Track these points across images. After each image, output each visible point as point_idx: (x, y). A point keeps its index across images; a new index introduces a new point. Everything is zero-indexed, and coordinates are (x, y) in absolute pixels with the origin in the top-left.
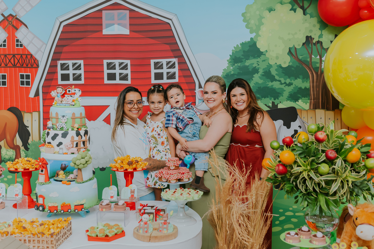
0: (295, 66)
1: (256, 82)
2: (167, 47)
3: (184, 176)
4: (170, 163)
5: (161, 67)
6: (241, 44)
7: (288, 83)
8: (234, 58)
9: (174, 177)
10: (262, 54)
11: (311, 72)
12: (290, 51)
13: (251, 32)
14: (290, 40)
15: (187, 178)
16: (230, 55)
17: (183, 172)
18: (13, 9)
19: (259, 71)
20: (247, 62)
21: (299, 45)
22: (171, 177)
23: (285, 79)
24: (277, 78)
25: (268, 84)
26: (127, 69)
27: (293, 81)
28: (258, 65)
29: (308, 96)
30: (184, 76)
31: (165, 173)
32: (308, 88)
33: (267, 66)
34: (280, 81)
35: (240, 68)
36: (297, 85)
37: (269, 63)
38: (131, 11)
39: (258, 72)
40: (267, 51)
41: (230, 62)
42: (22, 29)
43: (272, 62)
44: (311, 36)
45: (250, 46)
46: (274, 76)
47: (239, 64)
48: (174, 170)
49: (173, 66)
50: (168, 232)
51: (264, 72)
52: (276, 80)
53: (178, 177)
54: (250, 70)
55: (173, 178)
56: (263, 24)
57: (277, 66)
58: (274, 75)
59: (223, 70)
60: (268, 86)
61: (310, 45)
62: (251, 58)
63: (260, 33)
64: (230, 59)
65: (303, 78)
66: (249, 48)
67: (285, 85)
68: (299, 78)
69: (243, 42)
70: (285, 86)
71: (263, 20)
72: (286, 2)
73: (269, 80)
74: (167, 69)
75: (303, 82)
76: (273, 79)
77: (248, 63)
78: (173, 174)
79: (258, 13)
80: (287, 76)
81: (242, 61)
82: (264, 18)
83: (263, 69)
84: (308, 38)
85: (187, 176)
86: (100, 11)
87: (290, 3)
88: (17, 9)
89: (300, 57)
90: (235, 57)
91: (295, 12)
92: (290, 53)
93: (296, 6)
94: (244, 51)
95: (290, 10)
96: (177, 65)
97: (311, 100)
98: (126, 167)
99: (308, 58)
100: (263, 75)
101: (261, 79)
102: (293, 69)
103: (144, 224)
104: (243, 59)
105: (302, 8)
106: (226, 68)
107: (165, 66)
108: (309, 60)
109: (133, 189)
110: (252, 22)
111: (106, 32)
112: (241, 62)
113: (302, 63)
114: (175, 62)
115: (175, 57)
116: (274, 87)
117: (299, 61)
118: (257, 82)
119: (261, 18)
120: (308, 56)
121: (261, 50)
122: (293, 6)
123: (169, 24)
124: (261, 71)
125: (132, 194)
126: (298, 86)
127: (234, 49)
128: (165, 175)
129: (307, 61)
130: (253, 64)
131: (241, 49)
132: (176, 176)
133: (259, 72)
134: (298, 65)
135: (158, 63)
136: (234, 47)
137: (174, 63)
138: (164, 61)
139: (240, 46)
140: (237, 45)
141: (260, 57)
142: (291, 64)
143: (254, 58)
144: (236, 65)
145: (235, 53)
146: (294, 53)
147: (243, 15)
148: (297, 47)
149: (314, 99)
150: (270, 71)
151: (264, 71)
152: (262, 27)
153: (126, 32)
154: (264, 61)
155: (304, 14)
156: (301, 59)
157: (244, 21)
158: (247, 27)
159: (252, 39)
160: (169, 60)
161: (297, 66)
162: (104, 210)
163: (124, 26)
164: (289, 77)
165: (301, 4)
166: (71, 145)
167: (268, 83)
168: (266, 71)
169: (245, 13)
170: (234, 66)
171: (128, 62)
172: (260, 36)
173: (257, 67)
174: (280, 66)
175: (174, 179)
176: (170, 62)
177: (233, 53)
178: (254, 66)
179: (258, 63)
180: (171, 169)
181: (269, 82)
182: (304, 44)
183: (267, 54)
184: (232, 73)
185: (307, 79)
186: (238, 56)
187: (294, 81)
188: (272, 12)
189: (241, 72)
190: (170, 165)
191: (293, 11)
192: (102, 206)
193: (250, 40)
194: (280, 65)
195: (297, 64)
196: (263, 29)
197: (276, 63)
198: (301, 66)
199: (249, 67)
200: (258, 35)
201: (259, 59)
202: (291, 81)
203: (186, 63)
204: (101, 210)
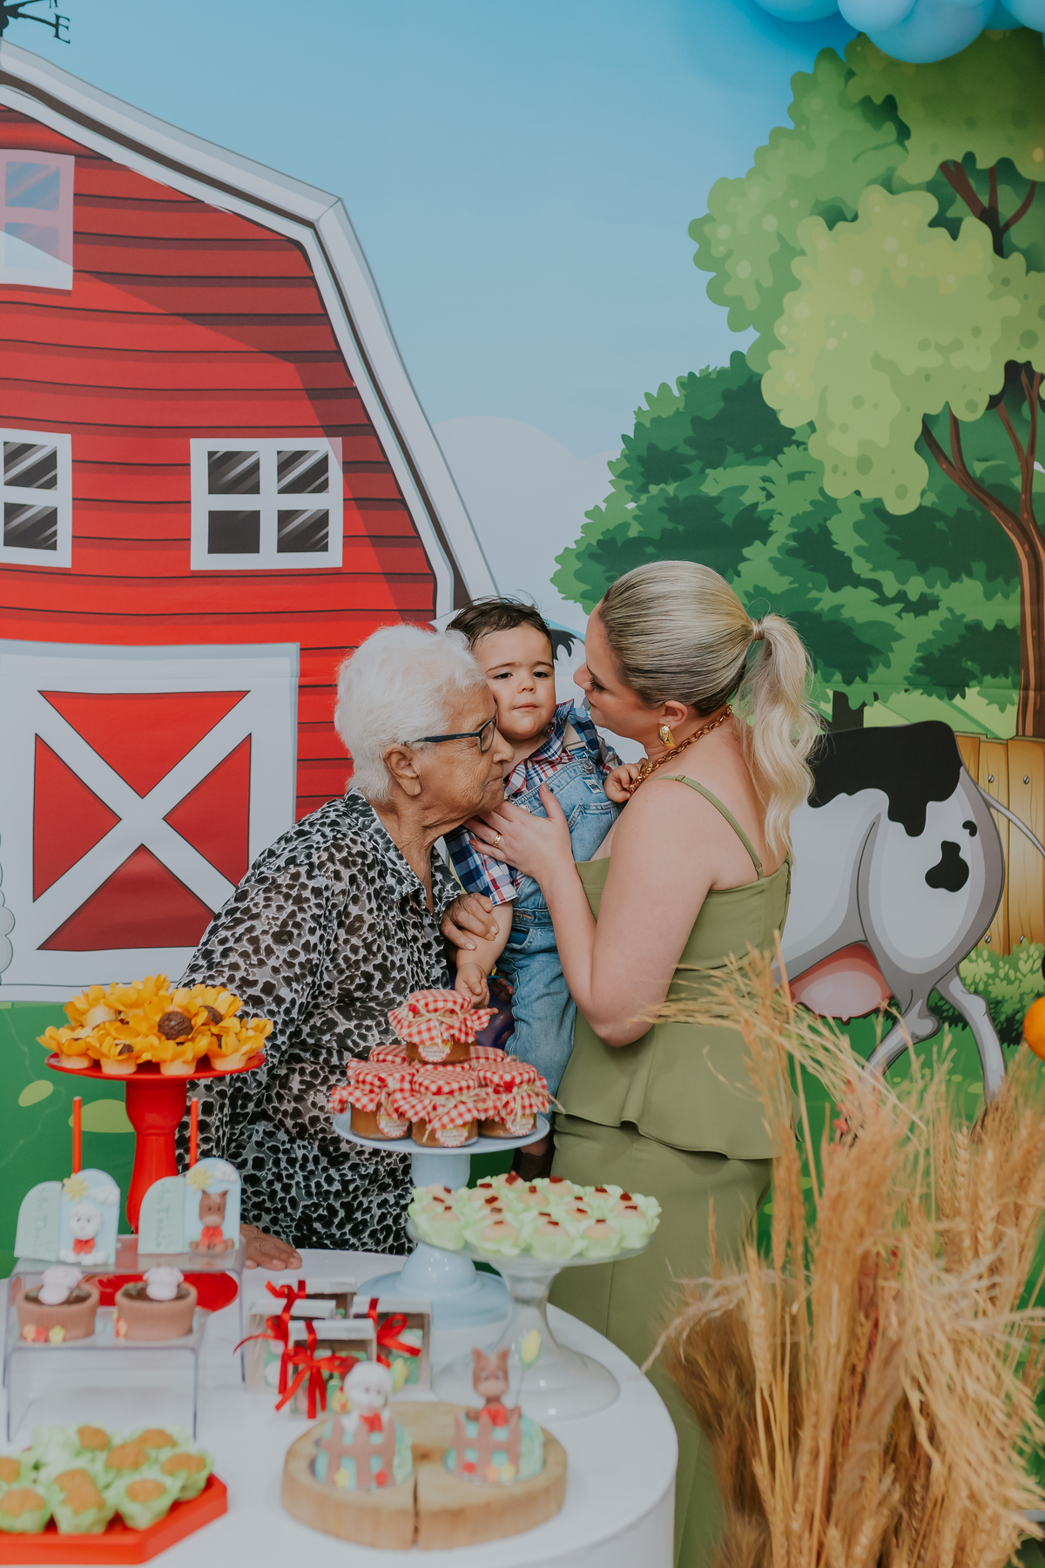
0: (951, 513)
1: (756, 587)
2: (287, 374)
3: (512, 1104)
4: (424, 1027)
5: (249, 483)
6: (682, 384)
7: (913, 596)
8: (644, 453)
9: (462, 1108)
10: (790, 443)
11: (1027, 547)
12: (927, 432)
13: (736, 324)
14: (928, 377)
15: (528, 1111)
16: (625, 438)
17: (508, 1078)
19: (773, 526)
20: (709, 480)
21: (972, 405)
22: (440, 1110)
23: (902, 580)
24: (861, 567)
25: (817, 601)
26: (51, 484)
27: (938, 590)
28: (769, 496)
29: (1011, 670)
30: (377, 540)
31: (398, 1086)
32: (1013, 631)
33: (813, 503)
34: (875, 585)
35: (673, 508)
36: (958, 612)
37: (822, 491)
38: (86, 158)
39: (765, 536)
40: (812, 426)
41: (622, 475)
43: (837, 488)
44: (1029, 364)
45: (727, 396)
46: (849, 560)
47: (671, 489)
48: (444, 1064)
49: (314, 480)
50: (517, 1471)
51: (795, 537)
52: (857, 581)
53: (481, 1106)
54: (728, 520)
55: (454, 1114)
56: (795, 284)
57: (864, 507)
58: (849, 552)
59: (588, 514)
60: (817, 609)
61: (1025, 408)
62: (731, 455)
63: (781, 330)
64: (625, 456)
65: (990, 576)
66: (722, 404)
67: (903, 610)
68: (970, 575)
69: (691, 374)
70: (899, 615)
71: (798, 267)
72: (913, 181)
73: (821, 577)
74: (280, 492)
75: (989, 596)
76: (839, 573)
77: (715, 483)
78: (451, 1092)
79: (771, 224)
80: (911, 564)
81: (687, 474)
82: (803, 253)
83: (795, 521)
84: (1013, 369)
85: (527, 1102)
87: (931, 187)
89: (977, 468)
90: (652, 448)
91: (954, 235)
92: (927, 442)
93: (959, 208)
94: (697, 422)
95: (933, 224)
96: (335, 474)
97: (1026, 688)
98: (151, 1046)
99: (1016, 475)
100: (791, 552)
101: (782, 573)
102: (940, 525)
103: (364, 1428)
104: (691, 459)
105: (988, 216)
106: (603, 506)
107: (268, 476)
108: (1017, 482)
109: (215, 1190)
110: (743, 270)
112: (680, 474)
113: (987, 500)
114: (325, 460)
115: (329, 431)
116: (846, 614)
117: (972, 485)
118: (761, 585)
119: (787, 251)
120: (1016, 465)
121: (786, 420)
122: (944, 205)
123: (298, 246)
124: (782, 531)
125: (212, 1220)
126: (963, 616)
127: (646, 407)
128: (398, 1096)
129: (1010, 491)
130: (743, 489)
131: (681, 406)
132: (470, 1105)
133: (772, 533)
134: (968, 507)
135: (231, 457)
136: (648, 396)
137: (322, 465)
138: (266, 451)
139: (676, 392)
140: (664, 387)
141: (780, 457)
142: (930, 500)
143: (747, 458)
144: (654, 489)
145: (648, 425)
146: (947, 447)
147: (697, 229)
148: (963, 415)
149: (1038, 689)
150: (826, 533)
151: (795, 530)
152: (789, 299)
153: (56, 273)
154: (797, 476)
155: (1000, 249)
156: (982, 479)
157: (703, 259)
158: (715, 292)
159: (737, 357)
160: (292, 444)
161: (960, 511)
162: (57, 1334)
163: (44, 242)
164: (922, 570)
165: (985, 200)
167: (814, 594)
168: (809, 530)
169: (708, 219)
170: (644, 498)
171: (60, 444)
172: (781, 347)
173: (760, 508)
174: (877, 510)
175: (459, 1122)
176: (298, 456)
177: (638, 426)
178: (747, 499)
179: (768, 485)
180: (425, 1063)
181: (821, 590)
182: (994, 402)
183: (814, 443)
184: (634, 531)
185: (1007, 582)
186: (664, 447)
187: (945, 586)
188: (841, 225)
189: (681, 528)
190: (425, 1036)
191: (942, 232)
192: (44, 1308)
193: (727, 364)
194: (879, 501)
195: (961, 500)
196: (797, 308)
197: (858, 493)
198: (979, 514)
199: (720, 508)
200: (769, 342)
201: (771, 468)
202: (931, 586)
203: (385, 465)
204: (39, 1333)
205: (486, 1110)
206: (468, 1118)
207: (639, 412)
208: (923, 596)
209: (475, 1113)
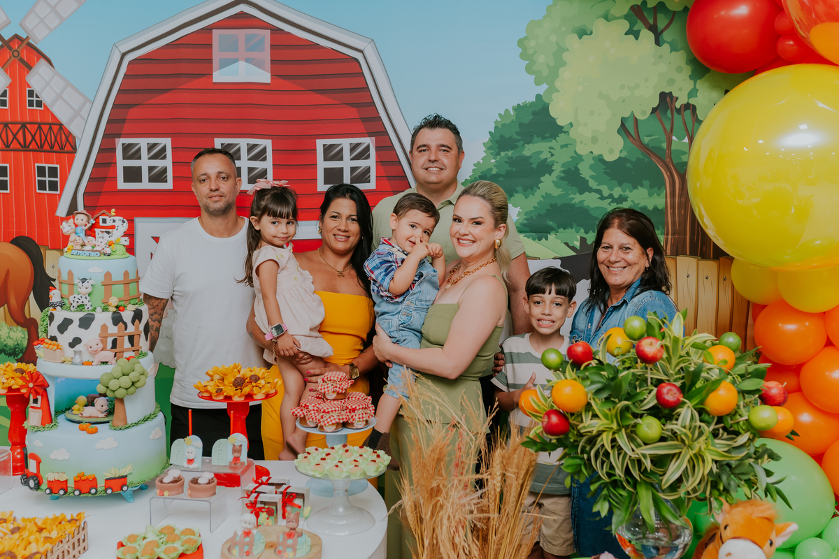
0: (634, 160)
1: (546, 193)
2: (353, 113)
3: (354, 417)
4: (326, 386)
5: (339, 156)
6: (514, 109)
7: (616, 196)
8: (499, 139)
9: (332, 418)
10: (562, 132)
11: (668, 173)
12: (623, 125)
13: (538, 83)
14: (624, 101)
15: (361, 420)
16: (490, 133)
17: (354, 407)
18: (20, 24)
19: (554, 168)
20: (526, 149)
21: (643, 112)
22: (324, 419)
23: (611, 188)
24: (592, 184)
25: (573, 199)
26: (265, 159)
27: (627, 193)
28: (552, 155)
29: (661, 227)
30: (389, 177)
31: (312, 408)
32: (662, 210)
33: (571, 157)
34: (599, 191)
35: (511, 161)
36: (636, 202)
37: (575, 152)
38: (275, 30)
39: (550, 171)
40: (571, 124)
41: (489, 148)
42: (41, 68)
43: (582, 150)
44: (671, 93)
45: (534, 113)
46: (587, 181)
47: (510, 153)
48: (334, 400)
49: (364, 154)
50: (295, 554)
51: (564, 172)
52: (591, 190)
53: (341, 417)
54: (534, 166)
55: (329, 420)
56: (564, 64)
57: (594, 158)
58: (587, 178)
59: (475, 165)
60: (573, 202)
61: (669, 112)
62: (536, 138)
63: (558, 84)
64: (490, 140)
65: (651, 187)
66: (532, 117)
67: (611, 202)
68: (642, 186)
69: (518, 105)
70: (609, 204)
71: (565, 56)
72: (618, 15)
73: (575, 189)
74: (351, 160)
75: (650, 195)
76: (583, 187)
77: (529, 150)
78: (328, 412)
79: (553, 38)
80: (615, 182)
81: (517, 147)
82: (568, 50)
83: (563, 165)
84: (663, 96)
85: (361, 416)
86: (208, 30)
87: (626, 17)
88: (30, 24)
89: (646, 140)
90: (502, 137)
91: (637, 38)
92: (623, 129)
93: (639, 25)
94: (521, 125)
95: (626, 34)
96: (373, 152)
97: (667, 234)
98: (229, 390)
99: (664, 142)
100: (562, 178)
101: (558, 188)
102: (629, 165)
104: (518, 141)
105: (653, 28)
106: (481, 162)
107: (346, 153)
108: (664, 145)
109: (237, 444)
110: (541, 59)
111: (219, 76)
112: (514, 147)
113: (650, 153)
114: (368, 146)
115: (370, 135)
116: (585, 204)
117: (644, 147)
118: (549, 193)
119: (561, 49)
120: (664, 137)
121: (560, 122)
122: (632, 25)
123: (357, 60)
124: (558, 169)
125: (237, 455)
126: (639, 204)
127: (499, 120)
128: (312, 412)
129: (661, 149)
130: (541, 152)
131: (514, 119)
132: (335, 417)
133: (553, 170)
134: (641, 157)
135: (332, 146)
136: (500, 115)
137: (367, 148)
138: (345, 143)
139: (512, 113)
140: (507, 111)
141: (557, 138)
142: (624, 154)
143: (543, 139)
144: (503, 154)
145: (500, 127)
146: (632, 131)
147: (521, 43)
148: (639, 117)
149: (673, 234)
150: (577, 170)
151: (563, 169)
152: (561, 70)
153: (264, 77)
154: (565, 146)
155: (658, 43)
156: (648, 144)
157: (523, 56)
158: (529, 70)
159: (538, 96)
160: (355, 140)
161: (638, 159)
162: (166, 493)
163: (259, 65)
164: (620, 184)
165: (651, 22)
166: (101, 346)
167: (572, 196)
168: (570, 169)
169: (526, 38)
170: (498, 157)
171: (267, 143)
172: (558, 91)
173: (548, 160)
174: (600, 159)
175: (331, 423)
176: (358, 145)
177: (496, 128)
178: (543, 157)
179: (552, 150)
180: (328, 400)
181: (575, 194)
182: (654, 110)
183: (572, 132)
184: (494, 172)
185: (659, 189)
186: (507, 136)
187: (631, 191)
188: (585, 36)
189: (514, 169)
190: (326, 390)
191: (631, 37)
192: (163, 484)
193: (534, 100)
194: (601, 155)
195: (638, 154)
196: (565, 74)
197: (591, 152)
198: (646, 160)
199: (531, 161)
200: (552, 89)
201: (553, 143)
202: (624, 191)
203: (392, 147)
204: (160, 492)
205: (343, 419)
206: (334, 422)
207: (496, 122)
208: (620, 196)
209: (337, 420)
